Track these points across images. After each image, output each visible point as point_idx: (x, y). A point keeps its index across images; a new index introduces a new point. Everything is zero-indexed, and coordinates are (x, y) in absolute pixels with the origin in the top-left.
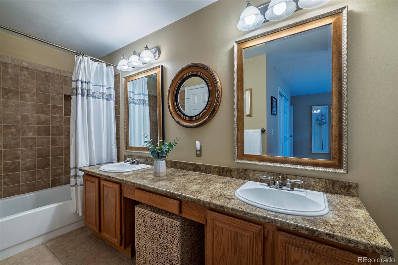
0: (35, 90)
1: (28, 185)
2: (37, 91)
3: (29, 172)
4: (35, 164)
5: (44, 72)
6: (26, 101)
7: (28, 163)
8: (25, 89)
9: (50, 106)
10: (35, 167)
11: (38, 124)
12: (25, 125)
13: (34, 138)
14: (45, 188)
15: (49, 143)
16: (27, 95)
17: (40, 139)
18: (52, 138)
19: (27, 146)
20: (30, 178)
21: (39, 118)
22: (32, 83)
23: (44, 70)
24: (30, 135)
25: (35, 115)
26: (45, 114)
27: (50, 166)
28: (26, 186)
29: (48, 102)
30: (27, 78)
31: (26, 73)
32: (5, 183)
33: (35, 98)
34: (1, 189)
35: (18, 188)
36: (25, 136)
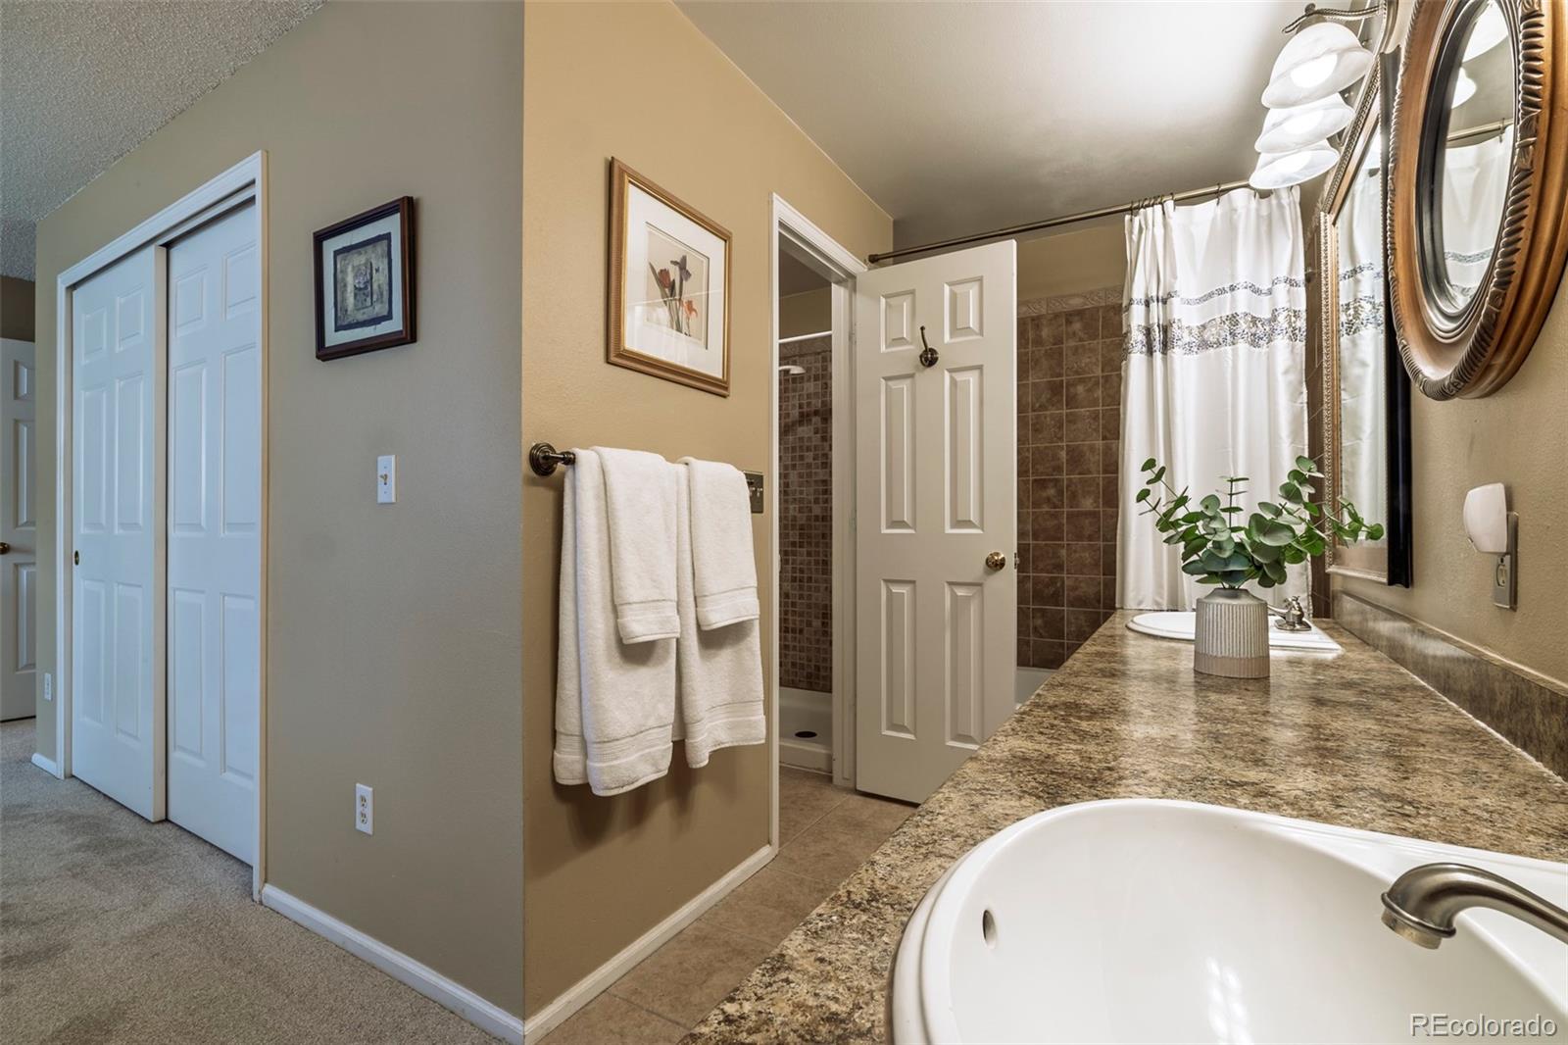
0: (1099, 373)
2: (1103, 371)
3: (1085, 612)
6: (1077, 408)
7: (1082, 585)
8: (1077, 373)
10: (1099, 601)
12: (1075, 477)
13: (1094, 515)
16: (1080, 389)
19: (1079, 537)
22: (1092, 350)
24: (1089, 504)
30: (1081, 340)
31: (1077, 326)
32: (1035, 628)
33: (1099, 393)
34: (1028, 642)
35: (1060, 651)
36: (1077, 507)
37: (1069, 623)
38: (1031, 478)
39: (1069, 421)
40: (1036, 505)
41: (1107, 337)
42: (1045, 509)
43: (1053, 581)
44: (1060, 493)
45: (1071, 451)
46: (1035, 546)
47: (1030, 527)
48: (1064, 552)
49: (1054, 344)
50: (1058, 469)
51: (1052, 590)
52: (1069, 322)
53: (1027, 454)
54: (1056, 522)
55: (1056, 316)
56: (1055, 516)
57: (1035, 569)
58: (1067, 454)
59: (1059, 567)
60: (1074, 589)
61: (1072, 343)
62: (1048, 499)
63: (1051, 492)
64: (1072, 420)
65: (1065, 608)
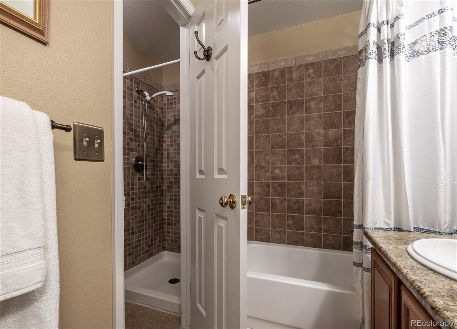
0: (322, 94)
1: (313, 236)
2: (324, 94)
3: (314, 217)
4: (321, 207)
5: (334, 60)
6: (311, 113)
7: (313, 203)
8: (310, 95)
9: (342, 114)
10: (321, 212)
11: (325, 145)
12: (310, 148)
13: (320, 168)
14: (334, 249)
15: (340, 175)
16: (312, 103)
17: (328, 169)
18: (346, 168)
19: (312, 179)
20: (315, 226)
21: (326, 135)
22: (318, 83)
23: (334, 58)
24: (316, 162)
25: (322, 131)
26: (335, 129)
27: (341, 214)
28: (311, 237)
29: (339, 107)
30: (313, 78)
31: (311, 71)
32: (289, 225)
33: (322, 105)
34: (285, 232)
35: (302, 237)
36: (310, 164)
37: (306, 223)
38: (287, 149)
39: (307, 120)
40: (289, 163)
41: (326, 76)
42: (294, 165)
43: (298, 201)
44: (302, 157)
45: (307, 135)
46: (289, 184)
47: (286, 174)
48: (303, 187)
49: (299, 81)
50: (301, 144)
51: (297, 206)
52: (307, 69)
53: (285, 137)
54: (299, 171)
55: (300, 66)
56: (299, 168)
57: (289, 196)
58: (305, 137)
59: (301, 194)
60: (309, 205)
61: (308, 80)
62: (296, 160)
63: (297, 156)
64: (308, 119)
65: (304, 215)
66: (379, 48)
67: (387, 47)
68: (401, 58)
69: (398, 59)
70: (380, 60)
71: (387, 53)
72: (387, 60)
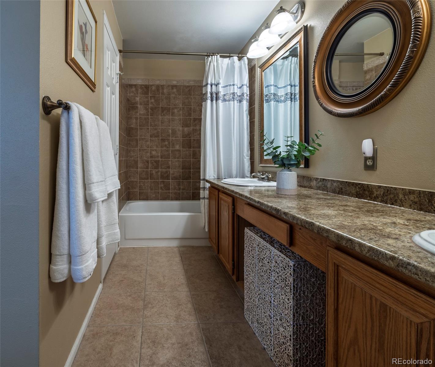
0: (181, 106)
1: (175, 193)
2: (182, 106)
3: (176, 181)
4: (180, 175)
6: (174, 116)
7: (176, 173)
8: (174, 105)
9: (191, 119)
10: (180, 178)
11: (183, 137)
12: (174, 138)
13: (179, 151)
14: (187, 200)
15: (190, 155)
16: (176, 111)
17: (184, 151)
18: (193, 151)
19: (175, 158)
20: (177, 187)
21: (183, 131)
22: (179, 99)
23: (188, 85)
24: (177, 147)
25: (181, 128)
26: (188, 127)
27: (191, 179)
28: (174, 194)
29: (190, 115)
30: (176, 95)
31: (175, 90)
32: (161, 188)
33: (181, 112)
34: (159, 192)
35: (169, 194)
36: (174, 148)
37: (172, 185)
38: (160, 138)
39: (172, 121)
40: (162, 147)
41: (183, 95)
42: (165, 148)
43: (167, 172)
44: (169, 143)
45: (173, 130)
46: (162, 161)
47: (160, 154)
48: (170, 162)
49: (168, 95)
50: (169, 135)
51: (166, 175)
52: (172, 89)
53: (159, 130)
54: (168, 153)
55: (169, 86)
56: (167, 151)
57: (161, 168)
58: (171, 131)
59: (169, 167)
60: (173, 174)
61: (173, 96)
62: (166, 145)
63: (167, 143)
64: (173, 120)
65: (170, 180)
66: (211, 94)
67: (214, 95)
68: (220, 102)
69: (219, 103)
70: (212, 100)
71: (214, 99)
72: (214, 101)
